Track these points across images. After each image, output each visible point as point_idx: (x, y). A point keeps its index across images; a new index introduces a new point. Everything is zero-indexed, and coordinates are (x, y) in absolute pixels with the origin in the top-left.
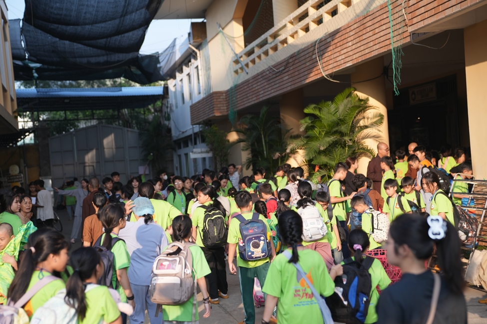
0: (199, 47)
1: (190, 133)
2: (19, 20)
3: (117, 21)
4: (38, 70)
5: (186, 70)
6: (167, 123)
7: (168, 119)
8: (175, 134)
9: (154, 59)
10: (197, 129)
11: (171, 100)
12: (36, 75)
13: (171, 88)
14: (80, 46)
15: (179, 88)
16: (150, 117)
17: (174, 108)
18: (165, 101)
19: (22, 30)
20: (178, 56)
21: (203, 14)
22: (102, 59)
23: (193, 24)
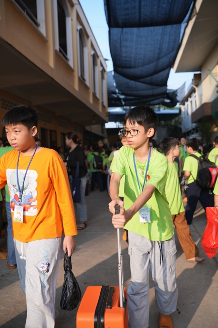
0: (197, 86)
1: (190, 129)
2: (112, 71)
3: (155, 63)
4: (124, 100)
5: (190, 99)
6: (180, 126)
7: (181, 124)
8: (183, 131)
9: (174, 93)
10: (194, 125)
11: (183, 115)
12: (123, 103)
13: (183, 110)
14: (139, 84)
15: (186, 109)
16: (173, 123)
17: (184, 119)
18: (179, 116)
19: (114, 77)
20: (186, 92)
21: (200, 69)
22: (150, 92)
23: (195, 75)
